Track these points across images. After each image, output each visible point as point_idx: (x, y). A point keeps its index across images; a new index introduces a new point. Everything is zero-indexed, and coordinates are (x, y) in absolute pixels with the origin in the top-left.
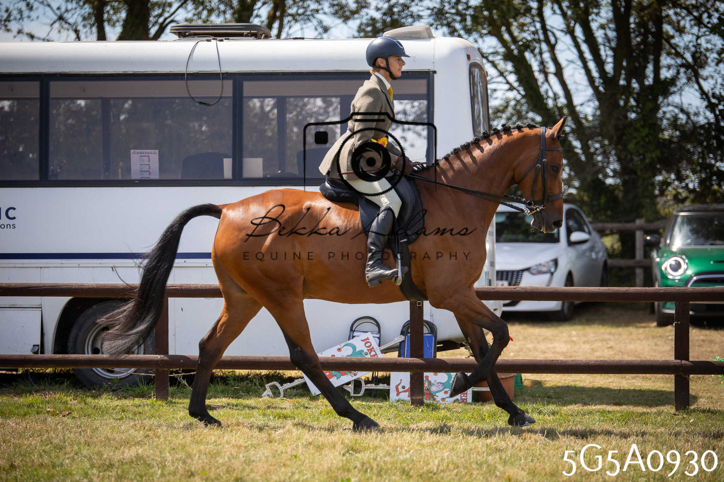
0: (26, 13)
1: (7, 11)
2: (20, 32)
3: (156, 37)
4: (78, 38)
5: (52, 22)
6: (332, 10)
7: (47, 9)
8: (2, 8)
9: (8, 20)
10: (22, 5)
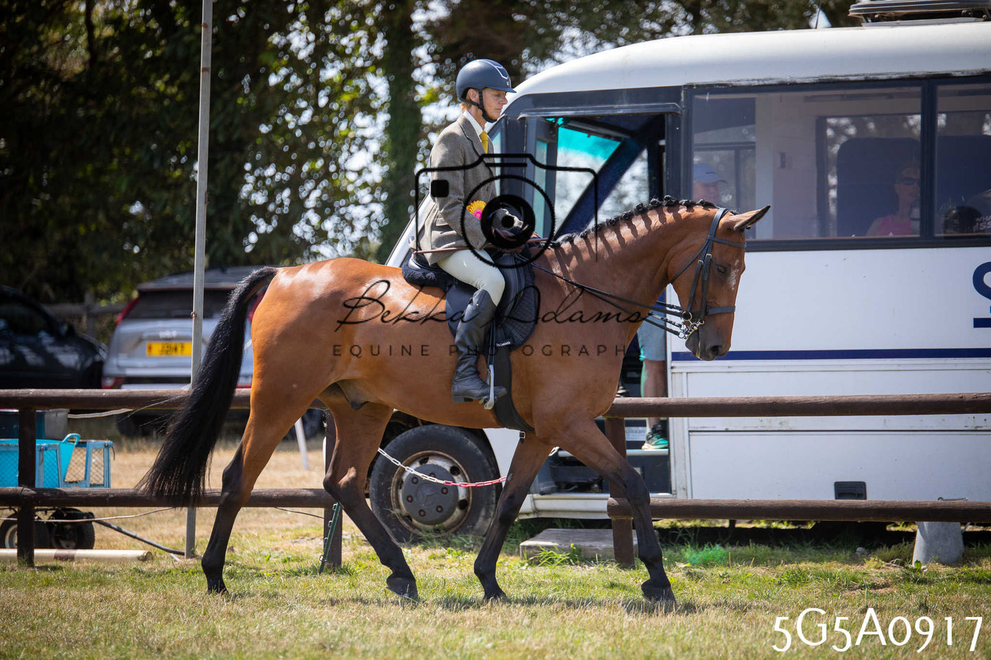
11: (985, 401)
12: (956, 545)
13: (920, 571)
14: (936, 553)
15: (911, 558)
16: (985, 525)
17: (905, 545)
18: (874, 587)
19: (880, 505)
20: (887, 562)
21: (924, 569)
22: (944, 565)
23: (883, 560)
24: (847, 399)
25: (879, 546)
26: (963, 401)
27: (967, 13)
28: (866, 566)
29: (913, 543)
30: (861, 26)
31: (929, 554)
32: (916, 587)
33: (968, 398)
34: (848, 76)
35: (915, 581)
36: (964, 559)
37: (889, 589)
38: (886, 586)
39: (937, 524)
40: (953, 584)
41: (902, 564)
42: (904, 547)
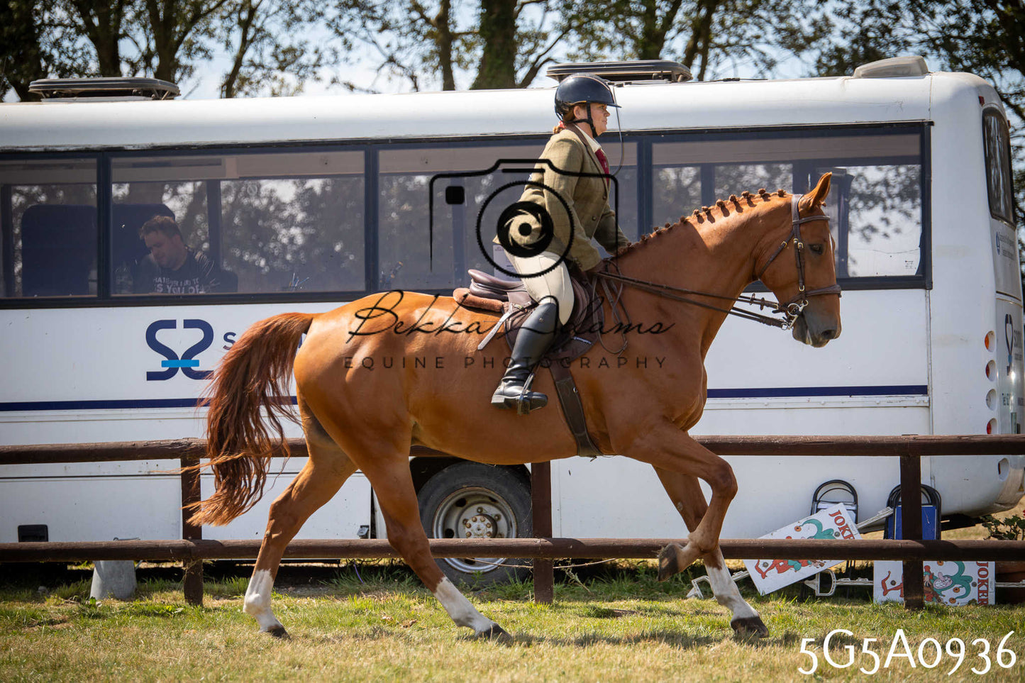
0: (343, 54)
1: (316, 51)
2: (334, 81)
3: (526, 83)
4: (416, 87)
5: (379, 65)
6: (778, 37)
7: (373, 47)
8: (310, 48)
9: (317, 65)
10: (337, 43)
11: (155, 447)
12: (129, 582)
13: (95, 606)
14: (111, 589)
15: (87, 594)
16: (158, 562)
17: (83, 582)
18: (52, 622)
19: (58, 547)
20: (67, 599)
21: (98, 605)
22: (118, 599)
23: (62, 598)
24: (28, 448)
25: (59, 584)
26: (135, 449)
27: (139, 91)
28: (46, 604)
29: (90, 581)
30: (41, 101)
31: (105, 591)
32: (91, 621)
33: (140, 446)
34: (28, 147)
35: (90, 616)
36: (136, 594)
37: (65, 624)
38: (63, 621)
39: (112, 563)
40: (124, 617)
41: (79, 600)
42: (82, 584)
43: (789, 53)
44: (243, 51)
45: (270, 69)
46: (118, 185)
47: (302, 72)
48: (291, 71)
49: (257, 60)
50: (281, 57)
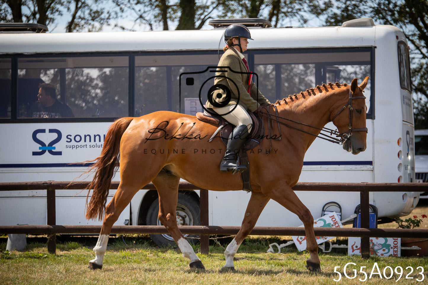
0: (120, 14)
1: (108, 13)
2: (116, 26)
3: (200, 27)
4: (152, 29)
5: (135, 19)
6: (309, 9)
7: (133, 11)
8: (106, 11)
9: (108, 18)
10: (117, 9)
11: (35, 185)
12: (24, 243)
13: (8, 254)
14: (16, 247)
15: (5, 248)
16: (36, 235)
17: (3, 244)
21: (10, 253)
22: (18, 251)
26: (27, 185)
27: (30, 29)
29: (6, 243)
31: (13, 247)
32: (6, 260)
33: (29, 184)
35: (6, 258)
36: (27, 249)
39: (16, 235)
40: (21, 259)
41: (1, 251)
43: (314, 16)
44: (76, 12)
45: (88, 20)
46: (20, 70)
47: (102, 21)
48: (97, 21)
49: (82, 16)
50: (93, 15)
